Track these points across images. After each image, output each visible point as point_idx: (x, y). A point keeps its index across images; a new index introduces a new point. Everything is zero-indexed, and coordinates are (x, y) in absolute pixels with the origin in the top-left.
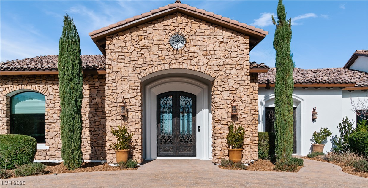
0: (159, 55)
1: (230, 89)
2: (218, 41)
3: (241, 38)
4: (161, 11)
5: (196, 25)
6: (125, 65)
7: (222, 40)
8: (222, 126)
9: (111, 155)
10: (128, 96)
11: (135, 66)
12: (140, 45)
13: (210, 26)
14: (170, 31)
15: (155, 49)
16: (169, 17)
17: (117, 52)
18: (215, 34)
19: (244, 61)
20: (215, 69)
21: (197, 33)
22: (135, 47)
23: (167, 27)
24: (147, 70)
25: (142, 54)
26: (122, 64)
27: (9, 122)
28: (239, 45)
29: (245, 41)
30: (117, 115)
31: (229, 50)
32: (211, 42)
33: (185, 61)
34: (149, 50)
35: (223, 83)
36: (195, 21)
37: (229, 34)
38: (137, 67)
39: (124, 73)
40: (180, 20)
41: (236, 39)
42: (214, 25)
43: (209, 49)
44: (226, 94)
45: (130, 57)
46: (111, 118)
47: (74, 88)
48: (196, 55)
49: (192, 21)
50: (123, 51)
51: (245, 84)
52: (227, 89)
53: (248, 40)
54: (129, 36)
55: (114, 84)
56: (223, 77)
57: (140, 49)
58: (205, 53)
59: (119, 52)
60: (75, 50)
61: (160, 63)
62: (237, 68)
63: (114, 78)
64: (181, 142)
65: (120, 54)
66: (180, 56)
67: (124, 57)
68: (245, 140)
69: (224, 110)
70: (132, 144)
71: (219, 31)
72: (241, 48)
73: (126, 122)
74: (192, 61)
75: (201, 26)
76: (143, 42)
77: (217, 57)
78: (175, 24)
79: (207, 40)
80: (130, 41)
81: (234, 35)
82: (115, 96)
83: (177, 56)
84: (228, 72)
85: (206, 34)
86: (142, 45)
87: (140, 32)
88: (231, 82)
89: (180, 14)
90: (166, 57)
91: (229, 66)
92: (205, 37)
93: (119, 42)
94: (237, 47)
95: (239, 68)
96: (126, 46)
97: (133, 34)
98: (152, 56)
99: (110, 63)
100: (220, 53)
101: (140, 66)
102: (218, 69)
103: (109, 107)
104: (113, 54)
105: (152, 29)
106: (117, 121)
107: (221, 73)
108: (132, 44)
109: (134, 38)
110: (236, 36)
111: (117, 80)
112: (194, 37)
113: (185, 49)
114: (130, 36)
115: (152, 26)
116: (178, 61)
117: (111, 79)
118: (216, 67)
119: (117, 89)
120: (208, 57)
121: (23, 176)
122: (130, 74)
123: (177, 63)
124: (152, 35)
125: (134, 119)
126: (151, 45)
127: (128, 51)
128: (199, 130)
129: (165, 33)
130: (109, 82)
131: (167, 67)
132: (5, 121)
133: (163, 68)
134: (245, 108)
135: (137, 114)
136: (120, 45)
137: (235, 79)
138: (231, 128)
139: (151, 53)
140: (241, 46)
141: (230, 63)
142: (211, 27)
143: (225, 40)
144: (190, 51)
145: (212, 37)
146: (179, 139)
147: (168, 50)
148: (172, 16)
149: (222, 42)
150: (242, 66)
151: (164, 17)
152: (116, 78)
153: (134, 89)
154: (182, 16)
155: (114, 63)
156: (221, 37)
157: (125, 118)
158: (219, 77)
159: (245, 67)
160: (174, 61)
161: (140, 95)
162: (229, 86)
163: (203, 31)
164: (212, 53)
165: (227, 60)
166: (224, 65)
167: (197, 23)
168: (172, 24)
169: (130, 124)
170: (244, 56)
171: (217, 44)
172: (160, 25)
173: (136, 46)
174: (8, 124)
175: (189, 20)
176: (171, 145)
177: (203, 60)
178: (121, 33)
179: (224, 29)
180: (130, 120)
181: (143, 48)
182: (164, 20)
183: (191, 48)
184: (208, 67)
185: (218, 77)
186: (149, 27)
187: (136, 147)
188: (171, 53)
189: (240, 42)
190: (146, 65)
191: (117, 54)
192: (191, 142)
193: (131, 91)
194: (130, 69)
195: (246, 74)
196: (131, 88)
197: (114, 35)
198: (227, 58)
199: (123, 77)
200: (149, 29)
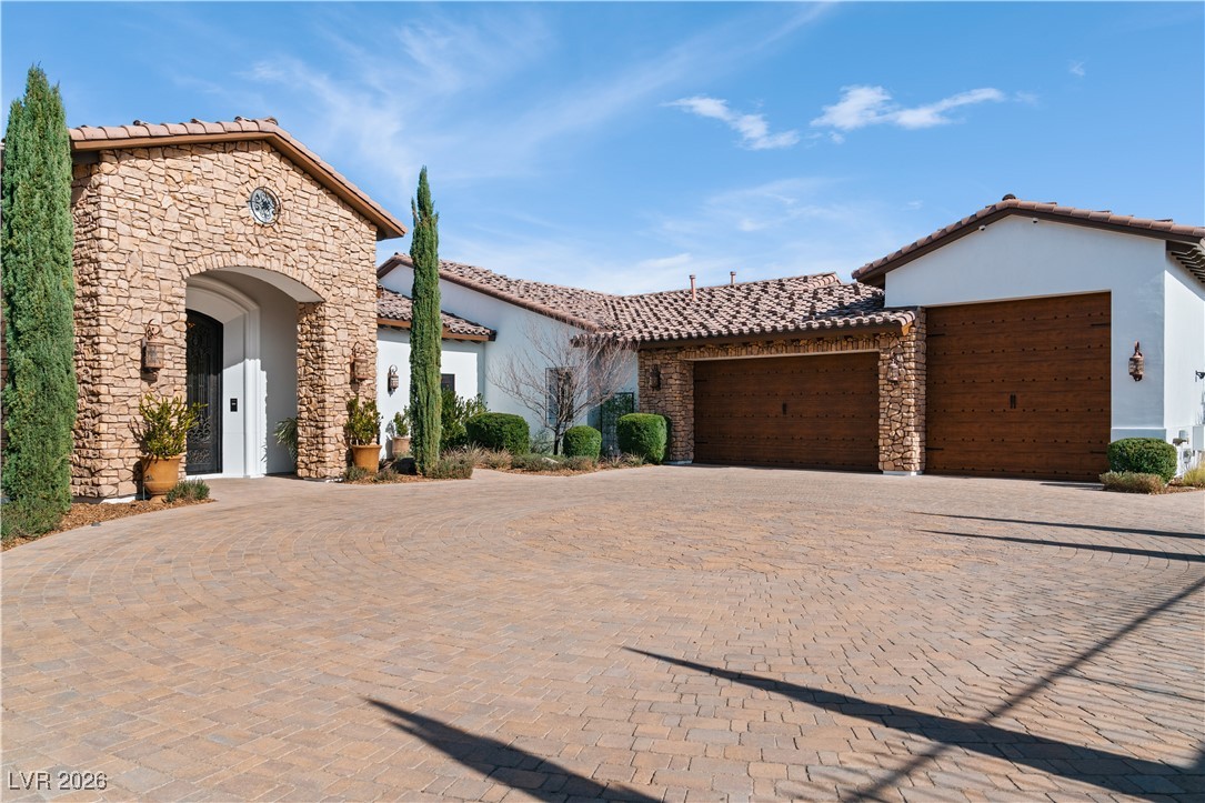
0: (227, 230)
1: (349, 327)
2: (331, 223)
3: (364, 227)
5: (295, 179)
6: (151, 238)
7: (337, 224)
8: (337, 400)
9: (114, 473)
10: (158, 319)
11: (175, 245)
12: (186, 195)
13: (318, 189)
14: (248, 179)
15: (217, 212)
17: (130, 199)
18: (326, 208)
20: (327, 282)
21: (296, 199)
22: (175, 198)
23: (242, 168)
24: (200, 260)
25: (189, 218)
26: (144, 233)
28: (361, 240)
29: (372, 233)
30: (130, 365)
31: (347, 246)
32: (321, 225)
33: (274, 253)
34: (206, 211)
35: (337, 312)
36: (294, 169)
37: (348, 214)
38: (177, 249)
39: (147, 258)
40: (267, 158)
41: (357, 227)
42: (326, 189)
43: (317, 237)
44: (342, 335)
45: (162, 219)
46: (114, 373)
48: (293, 244)
49: (288, 167)
50: (146, 200)
52: (345, 325)
53: (376, 230)
54: (157, 166)
55: (124, 284)
56: (339, 300)
57: (186, 206)
58: (310, 244)
59: (135, 200)
62: (359, 286)
63: (123, 267)
65: (138, 206)
66: (267, 241)
67: (146, 216)
69: (338, 367)
71: (332, 204)
72: (365, 246)
73: (153, 385)
74: (289, 257)
75: (304, 185)
76: (192, 188)
77: (329, 256)
78: (258, 166)
79: (313, 218)
80: (162, 180)
81: (355, 219)
82: (125, 315)
83: (262, 240)
84: (345, 290)
85: (312, 203)
86: (191, 197)
87: (184, 162)
88: (350, 313)
89: (268, 146)
90: (240, 238)
91: (347, 279)
92: (310, 210)
93: (136, 173)
94: (358, 243)
95: (362, 286)
96: (152, 188)
97: (169, 162)
98: (212, 229)
99: (111, 223)
100: (335, 250)
101: (186, 247)
102: (331, 282)
103: (110, 343)
104: (119, 202)
105: (211, 163)
106: (129, 383)
107: (336, 291)
108: (166, 188)
109: (171, 172)
110: (357, 221)
111: (130, 272)
112: (291, 205)
113: (276, 226)
114: (163, 165)
115: (214, 156)
116: (262, 250)
117: (115, 267)
118: (328, 277)
119: (129, 297)
120: (314, 253)
122: (163, 264)
123: (261, 256)
124: (211, 176)
125: (171, 379)
126: (209, 200)
127: (157, 203)
129: (237, 181)
130: (110, 275)
131: (241, 260)
133: (235, 262)
135: (177, 366)
136: (137, 183)
137: (355, 306)
138: (351, 406)
139: (210, 220)
140: (364, 242)
141: (349, 273)
142: (321, 192)
143: (341, 226)
144: (284, 234)
145: (322, 214)
147: (245, 221)
149: (337, 228)
151: (238, 143)
152: (129, 269)
153: (171, 304)
155: (123, 228)
156: (336, 218)
158: (332, 299)
160: (255, 250)
161: (185, 319)
162: (347, 319)
163: (307, 195)
164: (321, 246)
165: (345, 266)
166: (339, 275)
167: (298, 175)
168: (252, 164)
169: (162, 390)
171: (329, 230)
172: (227, 158)
173: (177, 194)
175: (284, 166)
177: (306, 259)
178: (143, 153)
179: (341, 200)
180: (161, 380)
181: (192, 203)
182: (236, 150)
183: (287, 229)
184: (314, 274)
185: (329, 298)
186: (206, 156)
188: (250, 230)
189: (363, 234)
190: (198, 248)
191: (130, 205)
193: (165, 307)
194: (164, 251)
196: (163, 297)
197: (123, 151)
198: (345, 262)
199: (146, 269)
200: (207, 162)
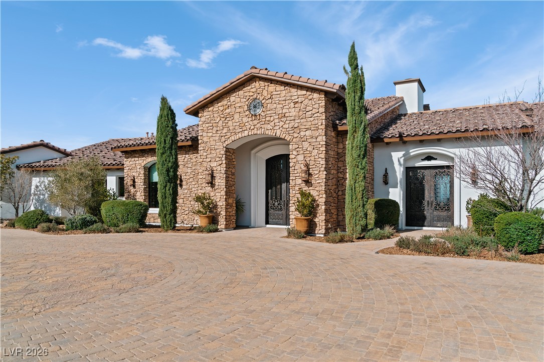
0: (240, 122)
1: (305, 153)
2: (293, 101)
3: (316, 95)
4: (238, 80)
5: (272, 87)
6: (213, 135)
7: (297, 100)
8: (296, 192)
10: (215, 164)
13: (285, 87)
14: (249, 97)
15: (236, 116)
16: (248, 84)
18: (289, 94)
19: (319, 120)
20: (290, 132)
21: (273, 96)
22: (221, 117)
23: (246, 94)
24: (230, 138)
25: (226, 123)
26: (211, 134)
27: (148, 189)
28: (313, 103)
29: (320, 97)
31: (303, 110)
32: (287, 104)
33: (262, 126)
34: (232, 118)
35: (297, 146)
36: (271, 83)
37: (304, 92)
38: (222, 136)
39: (212, 143)
40: (257, 84)
41: (310, 97)
42: (289, 85)
43: (284, 111)
44: (300, 158)
45: (217, 127)
46: (203, 185)
48: (272, 119)
49: (269, 84)
50: (212, 122)
51: (319, 146)
52: (302, 152)
53: (323, 96)
55: (205, 154)
56: (298, 139)
57: (225, 118)
58: (280, 116)
59: (208, 123)
61: (241, 130)
62: (312, 129)
63: (204, 148)
65: (209, 125)
66: (258, 121)
67: (212, 127)
68: (319, 208)
69: (298, 175)
70: (218, 210)
71: (293, 90)
72: (315, 106)
73: (214, 189)
74: (269, 126)
75: (277, 88)
76: (227, 111)
77: (292, 118)
78: (253, 90)
79: (283, 102)
80: (217, 112)
81: (309, 93)
82: (205, 164)
83: (256, 122)
84: (302, 133)
85: (282, 95)
86: (226, 114)
87: (224, 102)
88: (306, 145)
89: (258, 79)
90: (246, 124)
91: (303, 127)
92: (280, 99)
93: (208, 113)
94: (311, 106)
95: (314, 129)
96: (213, 117)
97: (219, 104)
98: (234, 124)
99: (201, 134)
100: (294, 114)
101: (225, 135)
102: (293, 131)
103: (201, 175)
104: (204, 125)
105: (234, 98)
106: (207, 188)
107: (296, 135)
108: (218, 114)
109: (220, 108)
110: (310, 93)
112: (270, 101)
113: (262, 114)
114: (217, 107)
115: (234, 95)
116: (256, 127)
117: (202, 148)
118: (291, 129)
119: (207, 158)
120: (282, 119)
121: (119, 232)
122: (217, 143)
123: (255, 129)
124: (234, 103)
125: (220, 186)
126: (233, 113)
127: (215, 121)
129: (245, 100)
130: (201, 151)
131: (246, 133)
132: (142, 189)
133: (243, 135)
134: (319, 172)
135: (222, 181)
136: (209, 116)
137: (309, 141)
138: (301, 194)
139: (233, 120)
140: (316, 104)
141: (305, 124)
142: (286, 87)
143: (300, 100)
144: (267, 116)
145: (288, 98)
147: (248, 116)
148: (251, 82)
149: (297, 102)
150: (317, 126)
151: (244, 84)
152: (206, 148)
153: (220, 158)
154: (260, 80)
155: (205, 134)
156: (296, 97)
157: (212, 185)
158: (294, 140)
159: (320, 127)
160: (252, 127)
161: (225, 163)
162: (304, 149)
163: (279, 93)
164: (286, 115)
165: (302, 121)
166: (298, 126)
167: (273, 85)
168: (251, 90)
169: (216, 191)
170: (319, 115)
171: (292, 105)
172: (241, 93)
173: (221, 115)
174: (145, 191)
175: (266, 84)
176: (280, 212)
177: (278, 124)
179: (299, 87)
180: (216, 187)
181: (227, 116)
182: (244, 87)
183: (268, 112)
184: (283, 130)
185: (292, 140)
186: (232, 95)
187: (221, 213)
188: (250, 119)
189: (315, 100)
190: (229, 134)
191: (207, 125)
193: (217, 159)
194: (217, 138)
195: (321, 134)
196: (217, 156)
198: (303, 118)
199: (211, 147)
200: (233, 98)
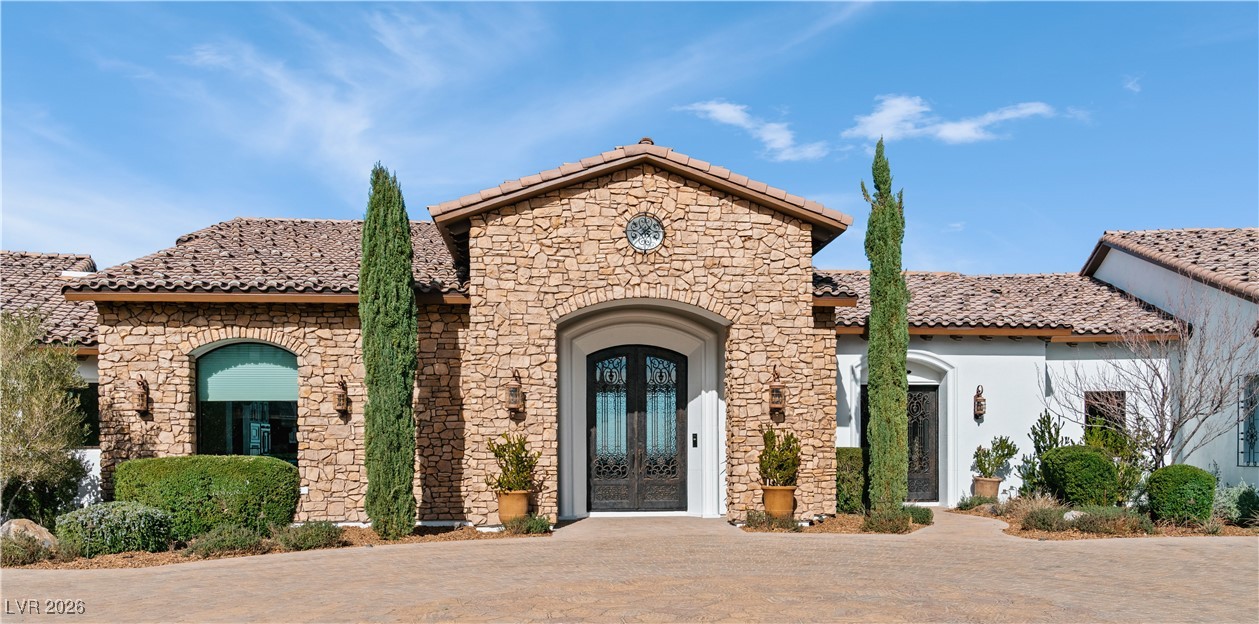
0: (601, 265)
1: (768, 349)
2: (740, 234)
3: (792, 229)
4: (605, 163)
5: (688, 194)
6: (518, 288)
7: (749, 233)
8: (749, 434)
9: (483, 504)
10: (526, 361)
11: (542, 289)
12: (554, 240)
13: (721, 199)
14: (626, 208)
15: (590, 249)
16: (623, 176)
17: (498, 255)
18: (732, 217)
19: (800, 282)
20: (733, 301)
21: (690, 215)
22: (542, 245)
23: (619, 199)
24: (571, 300)
25: (558, 261)
26: (511, 285)
27: (195, 424)
28: (787, 246)
29: (802, 235)
30: (499, 406)
31: (765, 256)
32: (724, 237)
33: (661, 280)
34: (577, 251)
35: (751, 333)
36: (685, 185)
37: (767, 218)
38: (546, 293)
39: (514, 307)
40: (650, 181)
41: (780, 231)
42: (730, 197)
43: (718, 252)
44: (758, 359)
45: (531, 267)
46: (483, 415)
47: (399, 346)
48: (687, 266)
49: (679, 185)
50: (513, 253)
51: (800, 337)
52: (762, 347)
53: (809, 233)
54: (526, 218)
55: (491, 334)
56: (752, 318)
57: (555, 250)
58: (709, 262)
59: (502, 255)
60: (402, 253)
61: (604, 283)
62: (784, 299)
63: (491, 318)
64: (649, 473)
65: (505, 260)
66: (651, 268)
67: (514, 268)
68: (802, 467)
69: (753, 395)
70: (536, 477)
71: (741, 211)
72: (793, 252)
73: (522, 424)
74: (680, 282)
75: (699, 198)
76: (562, 231)
77: (738, 271)
78: (639, 192)
79: (714, 232)
80: (530, 230)
81: (776, 222)
82: (493, 361)
83: (644, 269)
84: (762, 307)
85: (712, 216)
86: (560, 240)
87: (554, 208)
88: (770, 332)
89: (651, 169)
90: (618, 271)
91: (765, 293)
92: (709, 224)
93: (503, 231)
94: (783, 249)
95: (789, 299)
96: (519, 241)
97: (537, 212)
98: (584, 267)
99: (479, 280)
100: (744, 262)
101: (555, 290)
102: (740, 300)
103: (479, 387)
104: (487, 260)
105: (583, 202)
106: (497, 423)
107: (747, 309)
108: (534, 237)
109: (539, 221)
110: (780, 223)
111: (497, 322)
112: (683, 224)
113: (663, 251)
114: (530, 216)
115: (584, 195)
116: (645, 279)
117: (483, 319)
118: (736, 295)
119: (497, 344)
120: (715, 271)
121: (298, 548)
122: (530, 310)
123: (643, 285)
124: (583, 215)
125: (540, 418)
126: (580, 239)
127: (525, 254)
128: (695, 444)
129: (614, 213)
130: (479, 327)
131: (618, 293)
132: (186, 423)
133: (610, 296)
134: (801, 391)
135: (547, 406)
136: (504, 238)
137: (778, 323)
138: (769, 438)
139: (581, 259)
140: (792, 246)
141: (768, 286)
142: (724, 201)
143: (756, 233)
144: (674, 257)
145: (726, 226)
146: (643, 467)
147: (623, 252)
148: (630, 172)
149: (750, 238)
150: (795, 293)
151: (612, 174)
152: (496, 319)
153: (540, 346)
154: (656, 173)
155: (490, 282)
156: (748, 226)
157: (517, 415)
158: (743, 319)
159: (801, 298)
160: (636, 280)
161: (555, 360)
162: (765, 340)
163: (705, 209)
164: (725, 261)
165: (761, 279)
166: (753, 290)
167: (692, 190)
168: (632, 192)
169: (531, 429)
170: (800, 272)
171: (738, 242)
172: (602, 193)
173: (544, 241)
174: (196, 430)
175: (673, 184)
176: (623, 482)
177: (704, 280)
178: (507, 210)
179: (754, 206)
180: (529, 420)
181: (561, 246)
182: (612, 182)
183: (677, 250)
184: (716, 295)
185: (739, 319)
186: (577, 196)
187: (546, 484)
188: (629, 260)
189: (790, 238)
190: (568, 289)
191: (498, 260)
192: (674, 473)
193: (533, 350)
194: (531, 297)
195: (804, 312)
196: (531, 341)
197: (490, 212)
198: (761, 274)
199: (513, 317)
200: (577, 202)
